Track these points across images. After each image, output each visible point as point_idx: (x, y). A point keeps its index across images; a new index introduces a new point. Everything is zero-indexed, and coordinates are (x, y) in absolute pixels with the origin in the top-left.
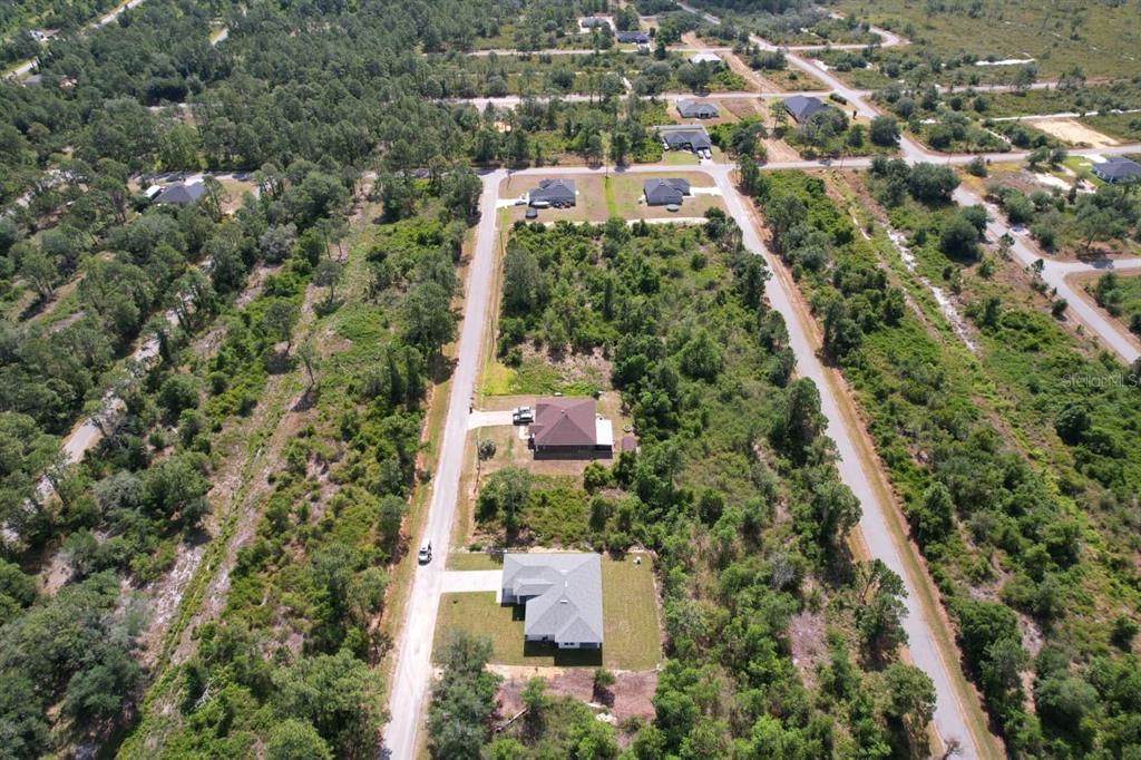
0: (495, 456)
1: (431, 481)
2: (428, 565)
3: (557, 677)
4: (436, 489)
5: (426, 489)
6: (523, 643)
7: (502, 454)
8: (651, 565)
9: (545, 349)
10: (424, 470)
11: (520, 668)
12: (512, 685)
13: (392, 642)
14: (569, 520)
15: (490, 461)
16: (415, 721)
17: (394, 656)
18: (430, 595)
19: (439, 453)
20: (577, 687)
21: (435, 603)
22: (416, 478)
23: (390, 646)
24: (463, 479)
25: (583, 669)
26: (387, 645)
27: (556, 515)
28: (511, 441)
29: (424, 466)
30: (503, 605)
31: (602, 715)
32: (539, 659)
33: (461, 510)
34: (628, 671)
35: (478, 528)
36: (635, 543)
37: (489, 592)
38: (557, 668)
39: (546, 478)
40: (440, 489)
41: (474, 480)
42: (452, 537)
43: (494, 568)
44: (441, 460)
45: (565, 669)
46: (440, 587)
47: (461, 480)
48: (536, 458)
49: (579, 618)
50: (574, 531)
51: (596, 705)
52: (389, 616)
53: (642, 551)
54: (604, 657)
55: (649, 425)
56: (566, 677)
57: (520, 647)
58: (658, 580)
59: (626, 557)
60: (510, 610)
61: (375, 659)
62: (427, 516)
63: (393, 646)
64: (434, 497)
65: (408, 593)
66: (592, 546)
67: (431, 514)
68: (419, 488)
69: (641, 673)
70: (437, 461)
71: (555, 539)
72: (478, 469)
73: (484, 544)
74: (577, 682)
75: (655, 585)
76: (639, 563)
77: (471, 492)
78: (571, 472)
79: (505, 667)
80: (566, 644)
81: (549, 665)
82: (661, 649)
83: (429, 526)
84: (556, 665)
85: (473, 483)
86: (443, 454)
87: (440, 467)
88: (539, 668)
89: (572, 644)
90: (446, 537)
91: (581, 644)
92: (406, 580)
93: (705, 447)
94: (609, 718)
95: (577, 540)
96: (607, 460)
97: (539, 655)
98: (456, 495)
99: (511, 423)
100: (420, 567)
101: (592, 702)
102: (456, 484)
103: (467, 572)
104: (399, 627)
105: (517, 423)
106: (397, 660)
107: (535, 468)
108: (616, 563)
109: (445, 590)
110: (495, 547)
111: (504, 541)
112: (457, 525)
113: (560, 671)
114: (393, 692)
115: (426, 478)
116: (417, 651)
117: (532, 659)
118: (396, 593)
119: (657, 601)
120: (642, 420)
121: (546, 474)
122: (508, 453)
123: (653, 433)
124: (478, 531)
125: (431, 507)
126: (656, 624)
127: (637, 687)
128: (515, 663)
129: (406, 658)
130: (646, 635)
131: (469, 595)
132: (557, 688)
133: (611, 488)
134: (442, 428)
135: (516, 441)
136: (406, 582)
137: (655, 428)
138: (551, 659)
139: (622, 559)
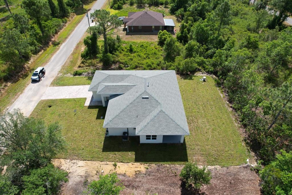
2: (37, 84)
3: (138, 174)
4: (61, 47)
5: (55, 48)
6: (103, 138)
8: (214, 83)
9: (135, 6)
10: (57, 41)
11: (96, 164)
12: (86, 183)
19: (69, 35)
20: (161, 187)
25: (167, 165)
30: (90, 107)
32: (118, 154)
34: (218, 167)
35: (83, 63)
36: (199, 70)
37: (80, 98)
38: (138, 164)
39: (133, 43)
40: (64, 48)
42: (63, 69)
44: (69, 37)
45: (146, 165)
46: (42, 96)
49: (162, 112)
50: (153, 63)
53: (205, 75)
54: (189, 152)
56: (148, 173)
57: (100, 142)
58: (222, 92)
59: (193, 78)
60: (95, 111)
62: (50, 59)
68: (51, 48)
69: (234, 168)
70: (66, 38)
73: (85, 72)
74: (162, 180)
75: (222, 95)
76: (204, 81)
78: (149, 40)
80: (148, 137)
81: (129, 161)
83: (49, 63)
84: (137, 160)
86: (71, 36)
87: (67, 40)
88: (118, 164)
89: (154, 137)
90: (58, 69)
91: (165, 137)
97: (119, 151)
98: (73, 50)
100: (31, 84)
103: (66, 87)
107: (126, 39)
108: (187, 81)
109: (44, 98)
112: (68, 63)
113: (142, 167)
115: (57, 44)
117: (111, 155)
119: (226, 106)
121: (133, 41)
124: (82, 65)
125: (55, 55)
127: (232, 184)
128: (92, 159)
132: (136, 188)
138: (131, 155)
139: (191, 79)
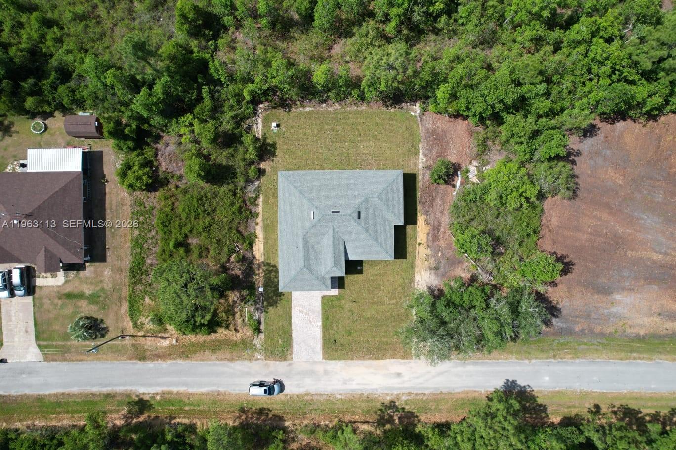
0: (99, 316)
1: (146, 398)
2: (286, 382)
3: (427, 223)
4: (159, 390)
5: (159, 403)
7: (94, 308)
8: (280, 111)
10: (125, 410)
11: (418, 262)
12: (437, 268)
13: (387, 403)
14: (214, 210)
15: (109, 322)
16: (475, 364)
17: (404, 398)
18: (326, 372)
19: (93, 395)
20: (439, 202)
21: (337, 366)
22: (141, 419)
23: (392, 405)
24: (142, 355)
25: (418, 194)
26: (390, 408)
27: (206, 229)
28: (69, 296)
29: (117, 412)
30: (342, 287)
31: (471, 175)
32: (409, 242)
33: (195, 352)
34: (421, 146)
36: (250, 128)
37: (323, 304)
38: (418, 223)
39: (137, 243)
40: (158, 385)
41: (142, 341)
42: (240, 358)
43: (289, 301)
44: (105, 390)
45: (419, 214)
46: (315, 362)
47: (143, 358)
48: (103, 259)
49: (379, 197)
50: (233, 204)
51: (458, 181)
52: (354, 413)
53: (260, 121)
54: (411, 172)
55: (36, 91)
57: (400, 263)
58: (302, 106)
59: (269, 141)
60: (350, 279)
61: (408, 418)
62: (207, 394)
63: (392, 402)
64: (175, 389)
65: (322, 399)
66: (252, 182)
67: (204, 390)
68: (159, 411)
69: (422, 132)
70: (108, 396)
71: (241, 229)
72: (123, 337)
73: (251, 316)
74: (432, 200)
75: (308, 109)
76: (278, 126)
77: (165, 343)
78: (127, 209)
79: (417, 278)
81: (415, 231)
82: (392, 110)
83: (222, 389)
84: (414, 224)
85: (148, 343)
86: (95, 390)
87: (119, 389)
88: (418, 241)
90: (239, 366)
92: (303, 404)
93: (80, 18)
94: (473, 169)
95: (244, 201)
96: (105, 159)
97: (405, 242)
98: (169, 362)
99: (30, 299)
100: (286, 391)
101: (454, 186)
102: (150, 364)
103: (294, 334)
104: (368, 399)
105: (30, 289)
106: (410, 394)
107: (119, 258)
108: (278, 152)
109: (319, 356)
110: (255, 303)
111: (245, 292)
112: (220, 354)
113: (421, 219)
114: (444, 391)
115: (142, 405)
116: (399, 375)
117: (409, 249)
118: (322, 411)
119: (331, 109)
120: (29, 102)
121: (129, 244)
122: (92, 299)
123: (54, 88)
124: (231, 327)
125: (191, 390)
126: (362, 112)
127: (437, 139)
128: (413, 268)
129: (406, 385)
130: (376, 124)
131: (326, 328)
132: (440, 223)
133: (156, 155)
134: (40, 399)
135: (68, 289)
136: (309, 403)
137: (46, 84)
138: (409, 229)
139: (274, 145)
